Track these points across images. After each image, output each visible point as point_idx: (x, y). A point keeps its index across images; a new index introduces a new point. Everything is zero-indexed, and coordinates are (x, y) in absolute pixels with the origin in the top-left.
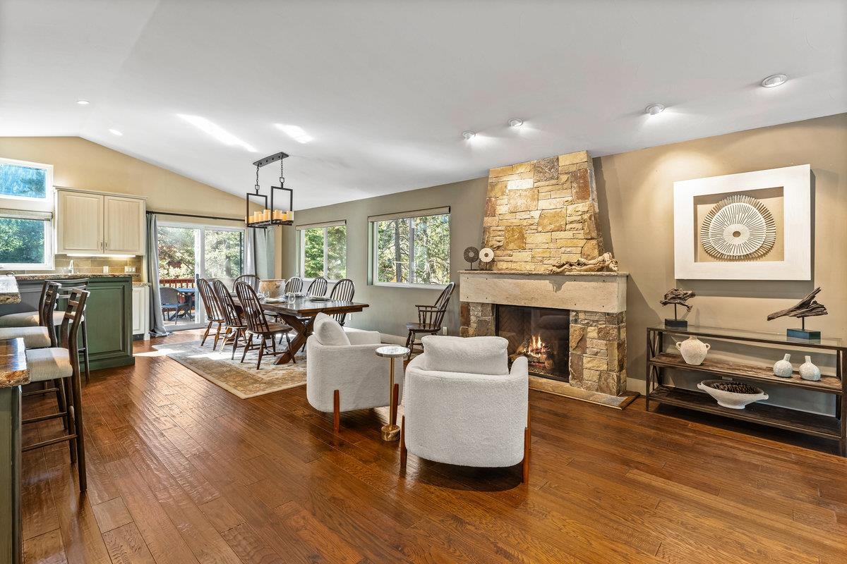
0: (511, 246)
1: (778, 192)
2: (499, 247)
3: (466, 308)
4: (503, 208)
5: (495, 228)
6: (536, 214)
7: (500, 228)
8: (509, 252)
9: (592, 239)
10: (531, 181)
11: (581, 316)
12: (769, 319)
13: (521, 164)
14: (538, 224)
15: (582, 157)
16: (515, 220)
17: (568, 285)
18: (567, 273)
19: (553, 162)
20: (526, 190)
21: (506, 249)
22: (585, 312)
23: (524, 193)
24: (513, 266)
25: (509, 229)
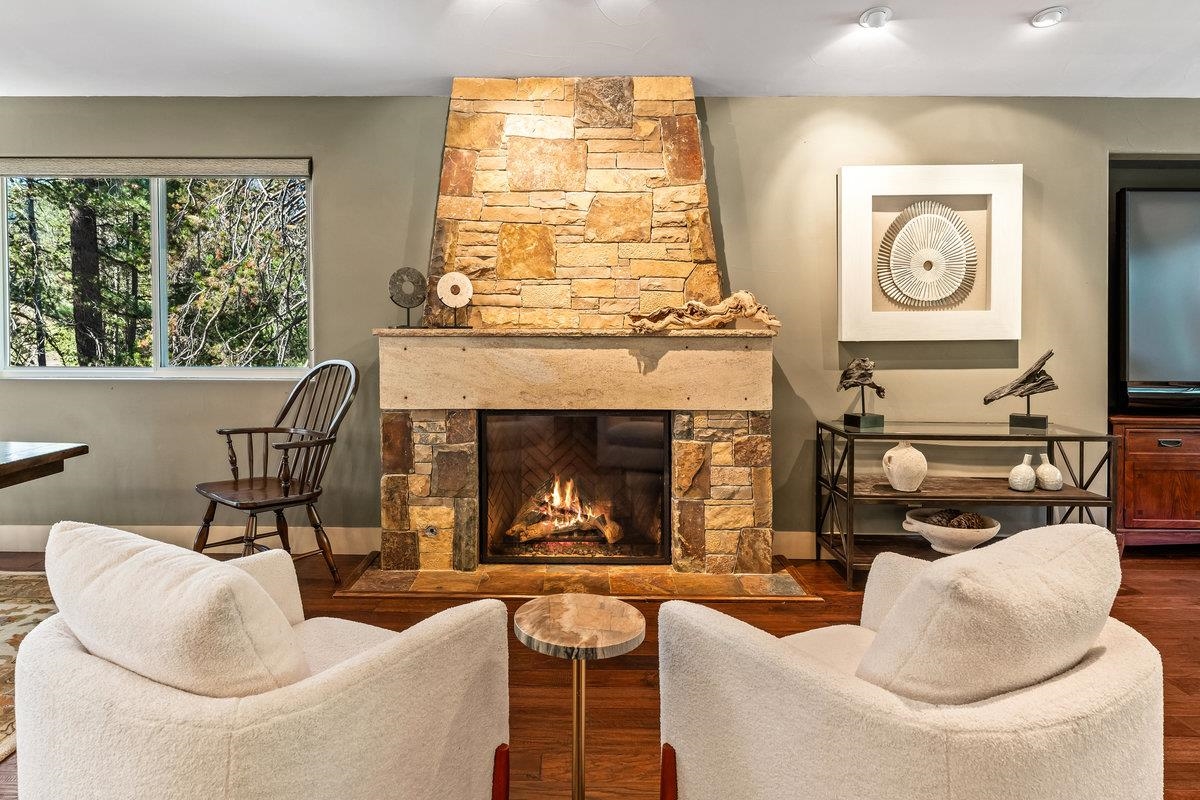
0: (518, 269)
1: (982, 202)
2: (484, 272)
3: (400, 426)
4: (493, 176)
5: (471, 225)
6: (583, 200)
7: (485, 226)
8: (511, 284)
9: (708, 261)
10: (569, 123)
11: (700, 422)
12: (987, 401)
13: (542, 78)
14: (587, 223)
15: (683, 90)
16: (528, 209)
17: (672, 358)
18: (674, 333)
19: (620, 90)
20: (555, 142)
21: (501, 277)
22: (708, 413)
23: (550, 148)
24: (526, 317)
25: (514, 228)
